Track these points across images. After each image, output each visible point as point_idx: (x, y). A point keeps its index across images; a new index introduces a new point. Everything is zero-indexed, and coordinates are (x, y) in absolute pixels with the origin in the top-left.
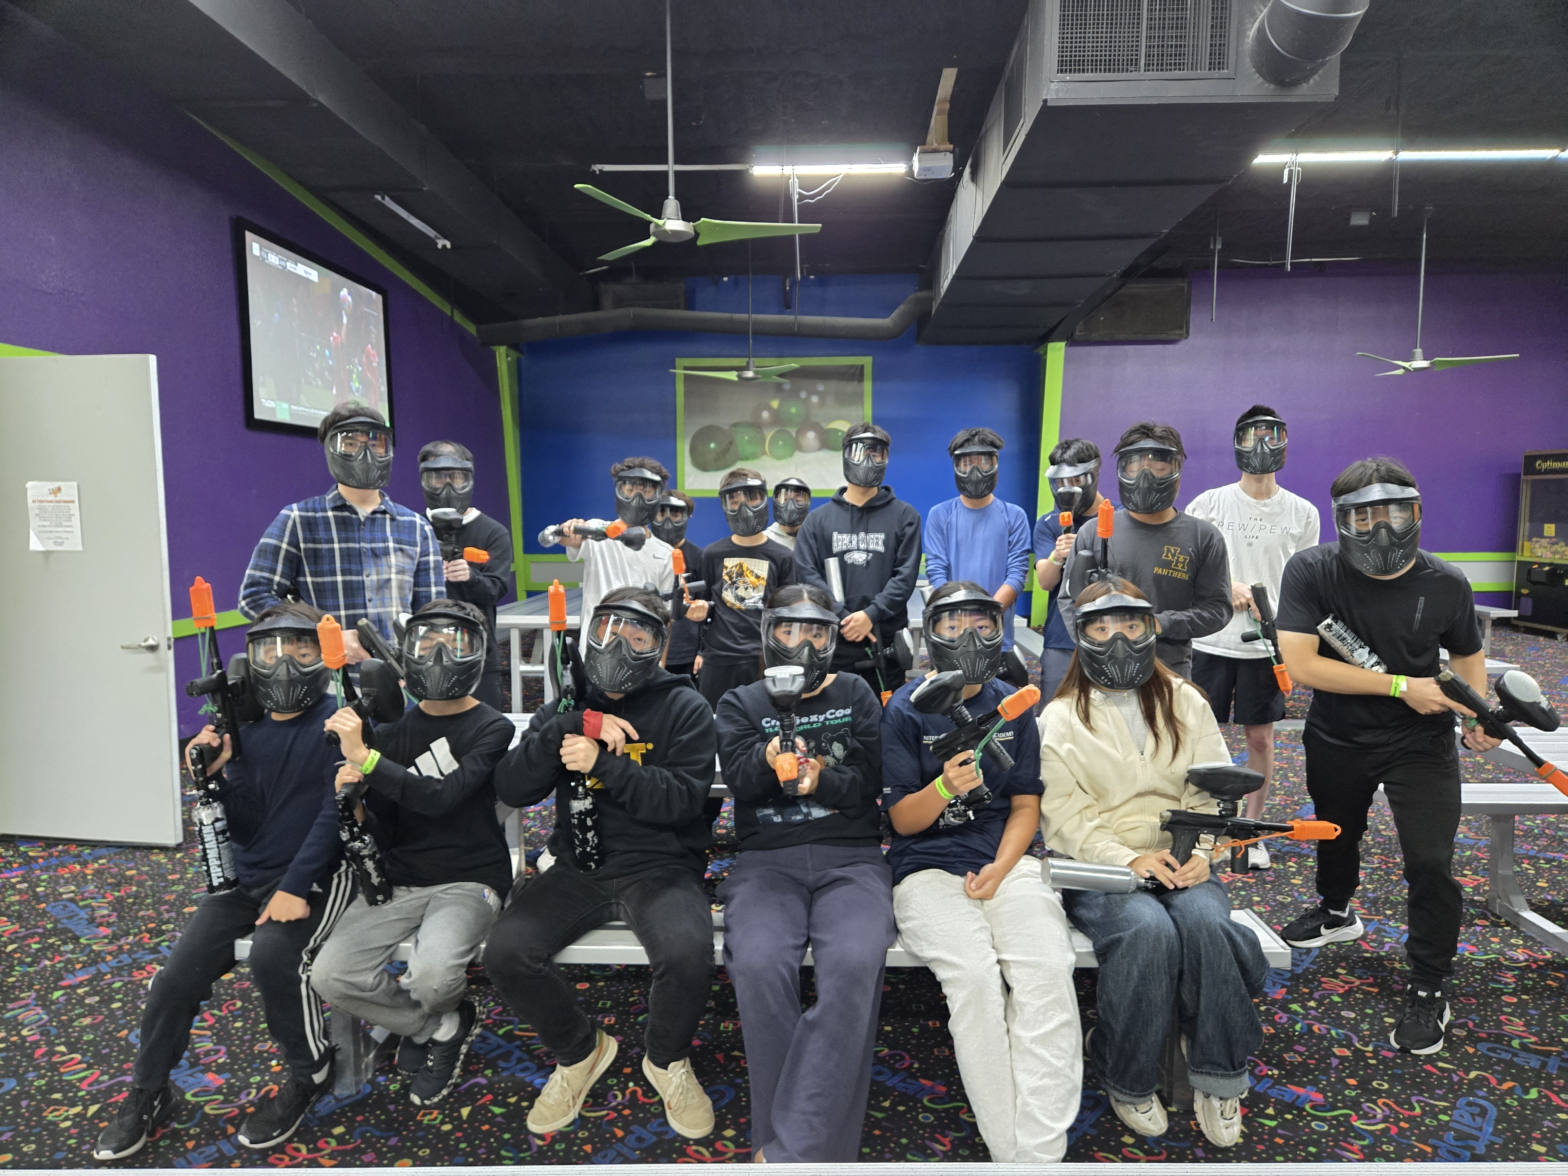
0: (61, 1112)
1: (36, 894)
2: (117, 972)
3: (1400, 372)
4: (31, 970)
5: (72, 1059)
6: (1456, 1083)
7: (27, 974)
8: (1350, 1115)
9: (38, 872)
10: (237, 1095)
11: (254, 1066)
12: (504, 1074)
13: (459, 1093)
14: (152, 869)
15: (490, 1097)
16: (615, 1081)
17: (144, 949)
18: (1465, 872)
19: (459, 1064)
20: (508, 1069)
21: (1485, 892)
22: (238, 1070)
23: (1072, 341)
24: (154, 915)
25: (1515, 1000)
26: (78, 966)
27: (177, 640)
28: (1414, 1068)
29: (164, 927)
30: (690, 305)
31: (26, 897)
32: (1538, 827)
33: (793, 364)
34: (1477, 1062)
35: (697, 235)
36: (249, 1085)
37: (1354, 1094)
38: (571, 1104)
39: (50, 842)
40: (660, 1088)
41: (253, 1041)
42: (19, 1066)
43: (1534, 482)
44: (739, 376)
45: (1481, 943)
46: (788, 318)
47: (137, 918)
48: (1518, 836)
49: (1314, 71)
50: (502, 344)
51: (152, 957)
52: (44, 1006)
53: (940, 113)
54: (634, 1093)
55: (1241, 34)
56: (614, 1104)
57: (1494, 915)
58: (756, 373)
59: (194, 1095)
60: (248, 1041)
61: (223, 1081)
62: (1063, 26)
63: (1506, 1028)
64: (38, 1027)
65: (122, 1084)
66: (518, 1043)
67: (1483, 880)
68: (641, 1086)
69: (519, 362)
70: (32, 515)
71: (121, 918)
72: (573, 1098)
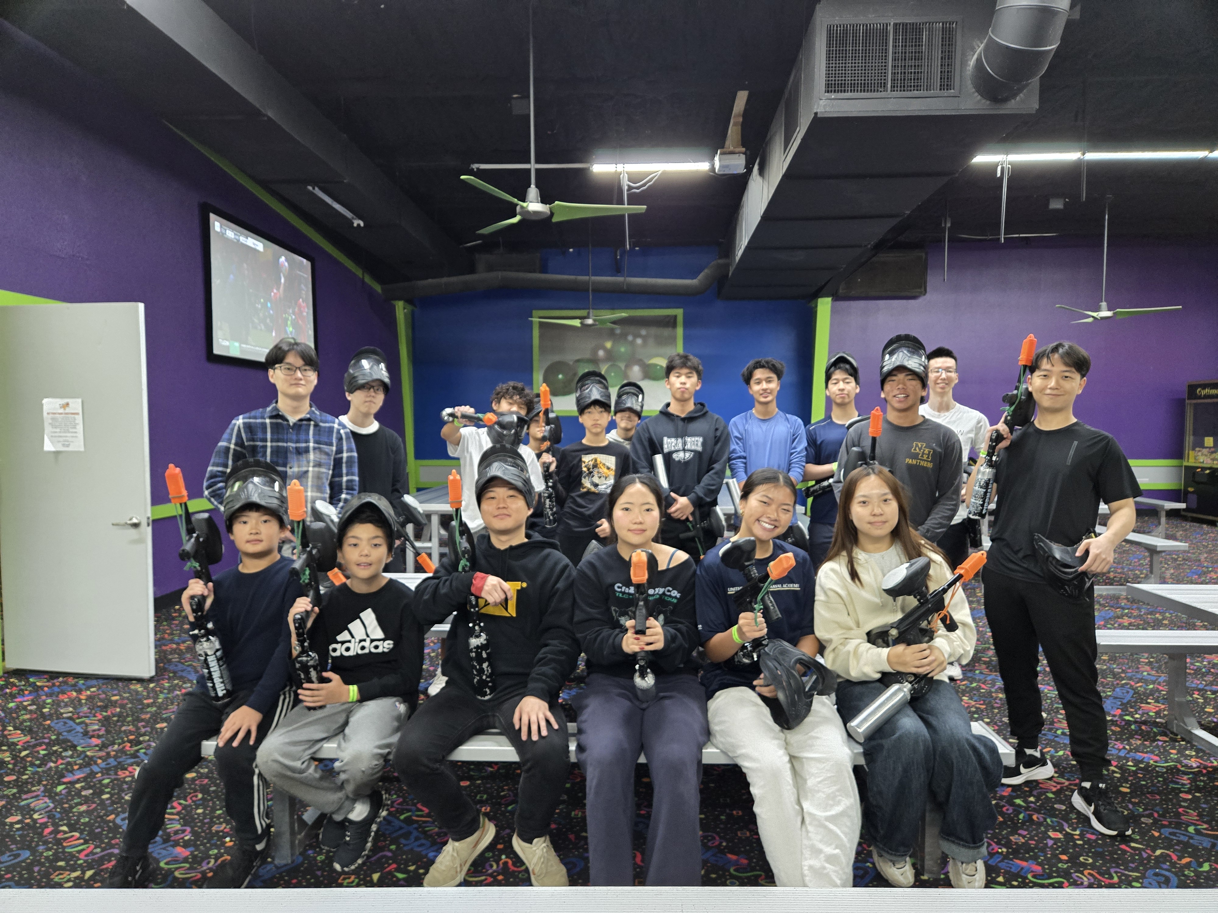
0: (65, 875)
1: (43, 714)
2: (106, 772)
3: (1090, 320)
4: (40, 770)
5: (72, 836)
6: (1145, 859)
7: (37, 773)
8: (1063, 883)
9: (44, 697)
10: (200, 863)
11: (213, 842)
12: (406, 848)
13: (370, 862)
14: (132, 696)
15: (394, 866)
16: (491, 854)
17: (126, 755)
18: (1149, 701)
19: (370, 839)
20: (407, 845)
21: (1165, 715)
22: (201, 845)
23: (837, 297)
24: (134, 729)
25: (1190, 797)
26: (76, 767)
27: (154, 521)
28: (1112, 847)
29: (141, 739)
30: (544, 269)
31: (35, 716)
32: (1205, 667)
33: (623, 314)
34: (1162, 843)
35: (552, 214)
36: (209, 857)
37: (1065, 866)
38: (459, 869)
39: (53, 675)
40: (527, 858)
41: (212, 823)
42: (32, 841)
43: (1196, 405)
44: (581, 323)
45: (1162, 753)
46: (620, 279)
47: (120, 732)
48: (1190, 674)
49: (1020, 90)
50: (400, 299)
51: (132, 760)
52: (50, 797)
53: (735, 124)
54: (506, 863)
55: (964, 63)
56: (490, 871)
57: (1172, 733)
58: (595, 320)
59: (166, 864)
60: (207, 823)
61: (188, 853)
62: (828, 58)
63: (1183, 817)
64: (46, 812)
65: (111, 855)
66: (415, 826)
67: (1163, 707)
68: (511, 859)
69: (413, 314)
70: (46, 424)
71: (108, 732)
72: (461, 865)
